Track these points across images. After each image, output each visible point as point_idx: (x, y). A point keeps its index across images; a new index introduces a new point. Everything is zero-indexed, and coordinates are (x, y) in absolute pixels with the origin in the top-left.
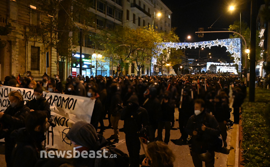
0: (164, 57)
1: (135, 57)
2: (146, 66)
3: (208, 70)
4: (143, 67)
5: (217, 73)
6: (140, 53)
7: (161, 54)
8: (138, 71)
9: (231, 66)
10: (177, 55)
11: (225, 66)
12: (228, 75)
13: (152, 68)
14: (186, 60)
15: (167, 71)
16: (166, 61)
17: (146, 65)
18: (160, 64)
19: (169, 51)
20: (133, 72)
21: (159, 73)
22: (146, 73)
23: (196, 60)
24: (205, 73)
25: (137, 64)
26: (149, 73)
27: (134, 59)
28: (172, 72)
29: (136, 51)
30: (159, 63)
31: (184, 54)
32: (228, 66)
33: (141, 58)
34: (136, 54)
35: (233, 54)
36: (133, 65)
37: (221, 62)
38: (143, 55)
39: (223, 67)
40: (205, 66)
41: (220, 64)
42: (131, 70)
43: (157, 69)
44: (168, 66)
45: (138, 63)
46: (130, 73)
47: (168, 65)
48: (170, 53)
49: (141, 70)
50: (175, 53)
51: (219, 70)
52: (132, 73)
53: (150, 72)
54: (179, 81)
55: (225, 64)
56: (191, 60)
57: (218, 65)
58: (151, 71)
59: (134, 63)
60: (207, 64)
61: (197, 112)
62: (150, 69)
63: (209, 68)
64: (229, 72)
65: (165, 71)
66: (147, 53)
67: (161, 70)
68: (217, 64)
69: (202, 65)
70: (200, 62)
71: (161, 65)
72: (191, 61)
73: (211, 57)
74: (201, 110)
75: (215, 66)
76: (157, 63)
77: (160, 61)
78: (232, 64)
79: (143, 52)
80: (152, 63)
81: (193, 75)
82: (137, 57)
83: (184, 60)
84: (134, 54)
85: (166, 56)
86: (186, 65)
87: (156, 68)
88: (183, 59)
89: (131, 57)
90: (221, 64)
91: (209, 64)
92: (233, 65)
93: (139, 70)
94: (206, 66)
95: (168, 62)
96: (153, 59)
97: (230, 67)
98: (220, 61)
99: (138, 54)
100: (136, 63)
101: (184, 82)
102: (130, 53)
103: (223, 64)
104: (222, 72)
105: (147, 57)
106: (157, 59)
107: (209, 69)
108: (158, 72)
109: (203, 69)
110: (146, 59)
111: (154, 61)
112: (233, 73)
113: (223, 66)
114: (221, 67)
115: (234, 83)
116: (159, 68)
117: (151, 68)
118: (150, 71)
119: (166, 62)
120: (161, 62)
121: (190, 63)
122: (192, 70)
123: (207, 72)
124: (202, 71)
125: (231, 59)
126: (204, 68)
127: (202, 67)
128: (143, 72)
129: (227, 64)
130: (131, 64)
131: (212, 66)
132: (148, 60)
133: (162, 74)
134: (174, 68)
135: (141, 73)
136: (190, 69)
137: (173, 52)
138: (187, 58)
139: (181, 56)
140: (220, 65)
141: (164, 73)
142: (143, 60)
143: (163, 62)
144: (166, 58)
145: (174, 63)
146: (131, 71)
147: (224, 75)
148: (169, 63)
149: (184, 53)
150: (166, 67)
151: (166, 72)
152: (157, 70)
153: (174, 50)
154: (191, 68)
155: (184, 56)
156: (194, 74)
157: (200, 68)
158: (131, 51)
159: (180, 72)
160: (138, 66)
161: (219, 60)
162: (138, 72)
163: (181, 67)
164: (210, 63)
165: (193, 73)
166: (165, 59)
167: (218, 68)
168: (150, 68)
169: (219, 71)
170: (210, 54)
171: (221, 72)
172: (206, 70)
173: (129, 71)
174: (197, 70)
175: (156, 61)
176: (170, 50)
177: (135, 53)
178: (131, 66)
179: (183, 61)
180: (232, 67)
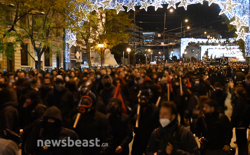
0: (91, 28)
1: (27, 30)
2: (54, 49)
3: (183, 55)
4: (47, 50)
5: (202, 59)
6: (40, 21)
7: (85, 23)
8: (37, 59)
9: (230, 44)
10: (118, 25)
11: (219, 45)
12: (224, 62)
13: (68, 53)
14: (138, 35)
15: (100, 59)
16: (97, 38)
17: (54, 47)
18: (84, 45)
19: (102, 17)
20: (24, 61)
21: (83, 63)
22: (54, 65)
23: (159, 35)
24: (178, 61)
25: (34, 46)
26: (62, 64)
27: (27, 34)
28: (111, 61)
29: (30, 17)
30: (80, 43)
31: (133, 22)
32: (224, 44)
33: (42, 32)
34: (31, 23)
35: (233, 19)
36: (24, 47)
37: (208, 37)
38: (47, 25)
39: (214, 47)
40: (178, 46)
41: (207, 42)
42: (20, 58)
43: (78, 55)
44: (101, 49)
45: (36, 42)
46: (18, 66)
47: (100, 46)
48: (104, 20)
49: (42, 59)
50: (114, 20)
51: (207, 53)
52: (22, 65)
53: (62, 61)
54: (127, 78)
55: (217, 41)
56: (149, 35)
57: (203, 44)
58: (64, 60)
59: (26, 42)
60: (180, 43)
61: (164, 122)
62: (62, 56)
63: (185, 50)
64: (227, 58)
65: (94, 59)
66: (53, 20)
67: (86, 56)
68: (201, 40)
69: (171, 44)
70: (166, 38)
71: (85, 47)
72: (147, 37)
73: (188, 28)
74: (170, 119)
75: (197, 46)
76: (77, 42)
77: (83, 38)
78: (232, 40)
79: (46, 20)
80: (67, 42)
81: (154, 65)
82: (32, 30)
83: (133, 36)
84: (25, 22)
85: (95, 28)
86: (139, 46)
87: (75, 53)
88: (133, 34)
89: (18, 29)
90: (210, 41)
91: (185, 42)
92: (234, 42)
93: (39, 58)
94: (180, 47)
95: (101, 39)
96: (69, 34)
97: (228, 47)
98: (207, 34)
99: (34, 22)
100: (31, 42)
101: (138, 79)
102: (15, 22)
103: (213, 40)
104: (213, 58)
105: (55, 30)
106: (77, 35)
107: (186, 53)
108: (81, 61)
109: (173, 53)
110: (53, 35)
111: (72, 39)
112: (235, 58)
113: (213, 44)
114: (211, 47)
115: (233, 79)
116: (83, 54)
117: (64, 53)
118: (62, 59)
119: (97, 41)
120: (86, 40)
121: (148, 41)
122: (150, 56)
123: (181, 59)
124: (171, 56)
125: (229, 31)
126: (175, 50)
127: (171, 48)
128: (48, 63)
129: (222, 41)
130: (19, 45)
131: (191, 45)
132: (57, 36)
133: (90, 64)
134: (113, 52)
135: (43, 64)
136: (147, 53)
137: (110, 18)
138: (140, 30)
139: (127, 26)
140: (207, 44)
141: (93, 64)
142: (47, 36)
143: (91, 41)
144: (97, 32)
145: (113, 41)
146: (20, 61)
147: (216, 63)
148: (102, 43)
149: (134, 19)
150: (96, 50)
151: (96, 60)
152: (78, 57)
153: (112, 15)
154: (149, 50)
155: (133, 27)
156: (154, 63)
157: (167, 50)
158: (17, 16)
159: (126, 59)
160: (37, 50)
161: (205, 33)
162: (36, 61)
163: (129, 50)
164: (187, 39)
165: (153, 61)
166: (95, 33)
167: (204, 49)
168: (62, 54)
169: (205, 56)
170: (186, 21)
171: (210, 58)
172: (180, 55)
173: (16, 61)
174: (162, 55)
175: (74, 38)
176: (104, 15)
177: (27, 21)
178: (21, 50)
179: (133, 38)
180: (232, 47)
